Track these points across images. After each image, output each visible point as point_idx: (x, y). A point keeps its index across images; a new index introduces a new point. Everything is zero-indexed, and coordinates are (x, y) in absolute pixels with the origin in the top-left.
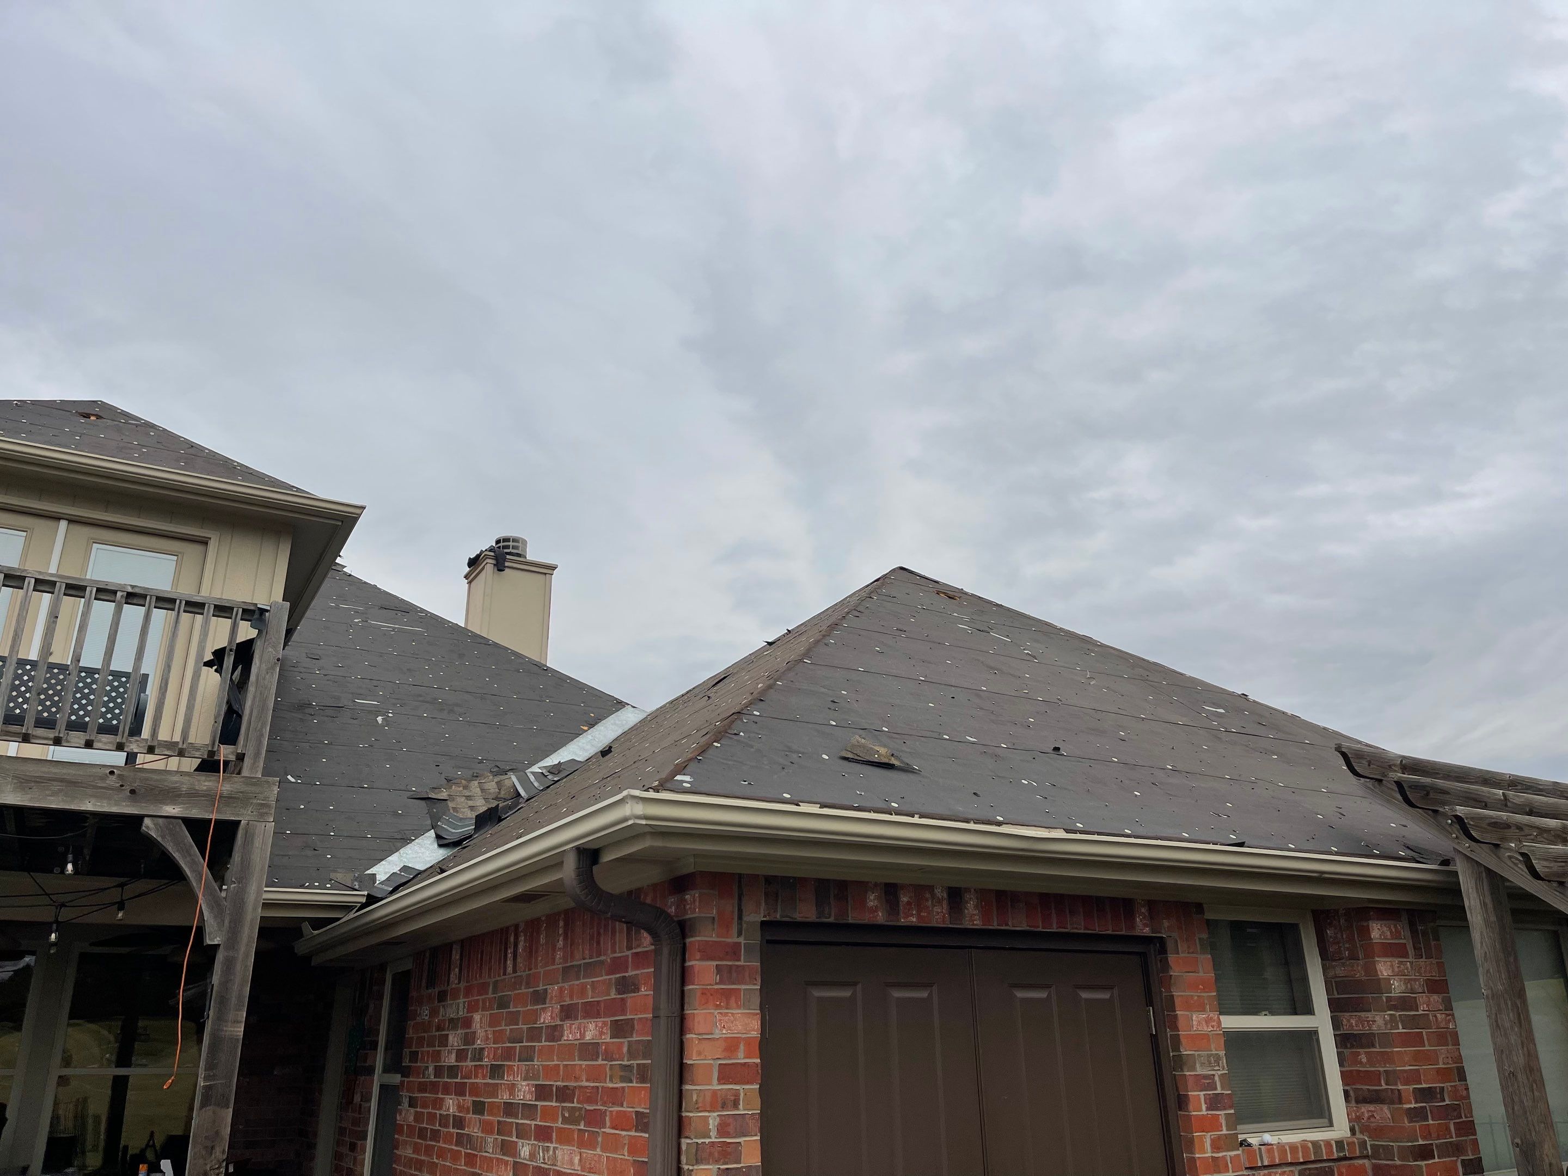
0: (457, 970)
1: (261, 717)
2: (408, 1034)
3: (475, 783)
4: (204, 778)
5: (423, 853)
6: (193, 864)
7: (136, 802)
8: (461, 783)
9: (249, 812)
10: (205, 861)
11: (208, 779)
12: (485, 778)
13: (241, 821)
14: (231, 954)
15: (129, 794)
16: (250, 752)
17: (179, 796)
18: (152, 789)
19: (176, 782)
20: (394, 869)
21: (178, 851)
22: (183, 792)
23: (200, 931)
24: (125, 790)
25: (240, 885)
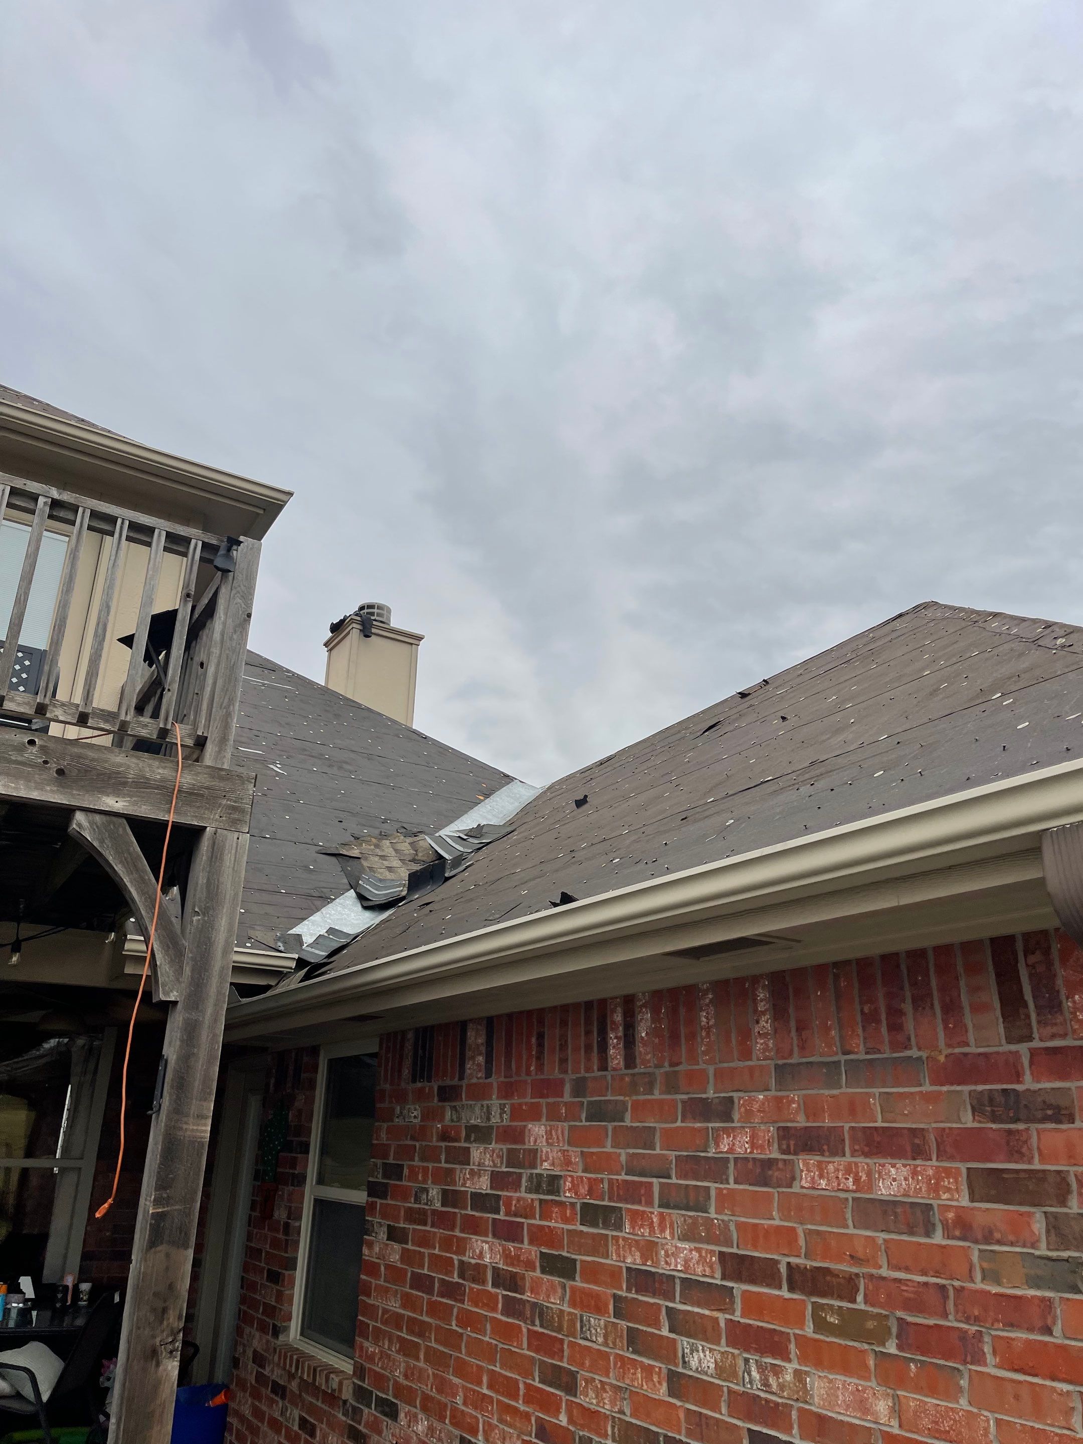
0: (481, 1059)
1: (227, 690)
2: (377, 1139)
3: (386, 843)
4: (157, 763)
5: (348, 915)
6: (141, 882)
7: (63, 787)
8: (370, 841)
9: (217, 817)
10: (157, 881)
11: (163, 765)
12: (395, 838)
13: (206, 827)
14: (194, 1016)
15: (56, 775)
16: (213, 736)
17: (125, 784)
18: (86, 771)
19: (121, 765)
20: (319, 931)
21: (121, 862)
22: (129, 780)
23: (153, 979)
24: (50, 768)
25: (206, 918)
